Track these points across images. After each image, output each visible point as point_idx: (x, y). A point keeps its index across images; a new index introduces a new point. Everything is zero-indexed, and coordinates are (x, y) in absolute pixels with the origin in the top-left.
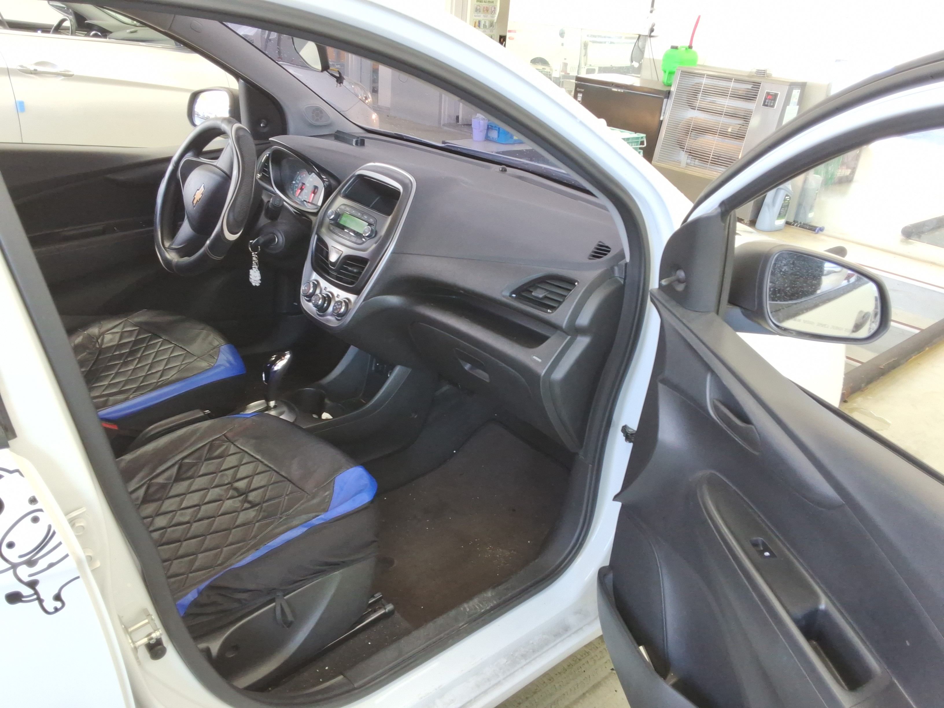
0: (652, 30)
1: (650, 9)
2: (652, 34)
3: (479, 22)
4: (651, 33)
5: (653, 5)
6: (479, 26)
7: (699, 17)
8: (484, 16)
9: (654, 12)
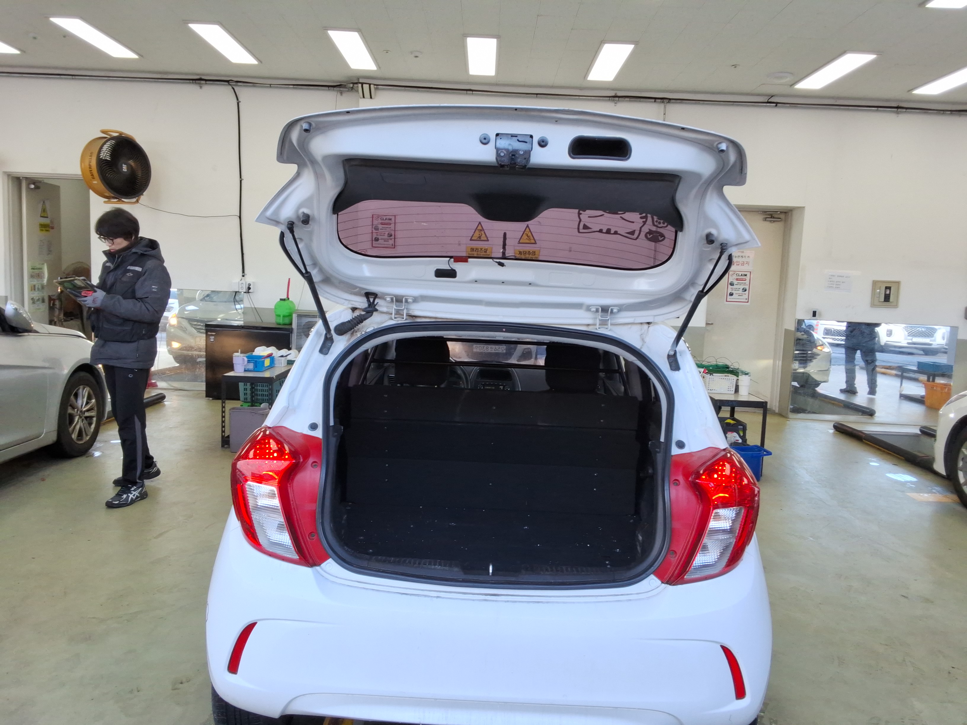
0: (249, 288)
1: (241, 274)
2: (250, 291)
3: (34, 286)
4: (248, 290)
5: (243, 272)
6: (35, 290)
7: (289, 279)
8: (38, 281)
9: (245, 276)
